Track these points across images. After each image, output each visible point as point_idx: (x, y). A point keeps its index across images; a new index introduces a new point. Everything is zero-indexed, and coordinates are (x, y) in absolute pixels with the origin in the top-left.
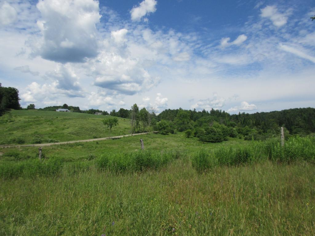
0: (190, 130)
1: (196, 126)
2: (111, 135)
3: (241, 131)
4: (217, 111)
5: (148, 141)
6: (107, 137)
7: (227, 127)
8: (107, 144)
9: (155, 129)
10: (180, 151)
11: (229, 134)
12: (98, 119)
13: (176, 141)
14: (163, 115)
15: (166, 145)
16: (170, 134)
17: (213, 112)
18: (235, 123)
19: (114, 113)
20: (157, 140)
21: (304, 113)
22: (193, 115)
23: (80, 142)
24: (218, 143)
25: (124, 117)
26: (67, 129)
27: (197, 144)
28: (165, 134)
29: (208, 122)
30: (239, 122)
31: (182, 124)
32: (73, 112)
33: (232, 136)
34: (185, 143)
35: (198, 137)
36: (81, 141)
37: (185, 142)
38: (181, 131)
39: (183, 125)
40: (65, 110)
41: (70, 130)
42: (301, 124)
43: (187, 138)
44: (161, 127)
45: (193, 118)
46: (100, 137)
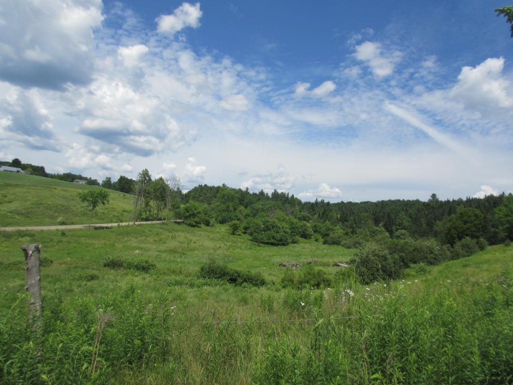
0: (238, 222)
1: (247, 216)
2: (94, 220)
3: (318, 229)
4: (283, 195)
5: (163, 236)
6: (85, 224)
7: (298, 221)
8: (83, 236)
9: (178, 215)
10: (217, 257)
11: (300, 233)
12: (73, 190)
13: (212, 239)
14: (194, 193)
15: (195, 245)
16: (203, 226)
17: (276, 195)
18: (309, 215)
19: (108, 184)
20: (178, 236)
21: (411, 208)
22: (243, 198)
23: (27, 230)
24: (283, 246)
25: (125, 190)
26: (7, 204)
27: (248, 247)
28: (193, 226)
29: (267, 211)
30: (315, 214)
31: (224, 211)
32: (31, 174)
33: (305, 236)
34: (228, 244)
35: (251, 234)
36: (30, 228)
37: (227, 241)
38: (222, 222)
39: (226, 213)
40: (14, 169)
41: (13, 206)
42: (406, 224)
43: (231, 234)
44: (188, 212)
45: (243, 202)
46: (73, 224)
